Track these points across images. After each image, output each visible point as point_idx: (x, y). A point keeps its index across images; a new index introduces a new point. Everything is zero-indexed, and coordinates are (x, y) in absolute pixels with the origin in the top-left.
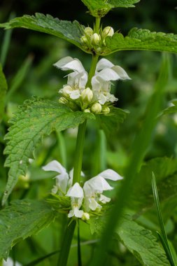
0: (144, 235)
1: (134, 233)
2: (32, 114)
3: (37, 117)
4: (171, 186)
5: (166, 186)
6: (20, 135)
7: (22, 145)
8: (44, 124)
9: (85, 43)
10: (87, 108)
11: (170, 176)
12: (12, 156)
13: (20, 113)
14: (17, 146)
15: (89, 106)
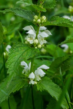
0: (57, 87)
1: (53, 87)
2: (16, 50)
3: (18, 51)
4: (65, 65)
5: (64, 65)
6: (12, 60)
7: (13, 64)
8: (20, 55)
9: (35, 22)
10: (36, 46)
11: (65, 61)
12: (10, 69)
13: (11, 51)
14: (11, 65)
15: (37, 46)
